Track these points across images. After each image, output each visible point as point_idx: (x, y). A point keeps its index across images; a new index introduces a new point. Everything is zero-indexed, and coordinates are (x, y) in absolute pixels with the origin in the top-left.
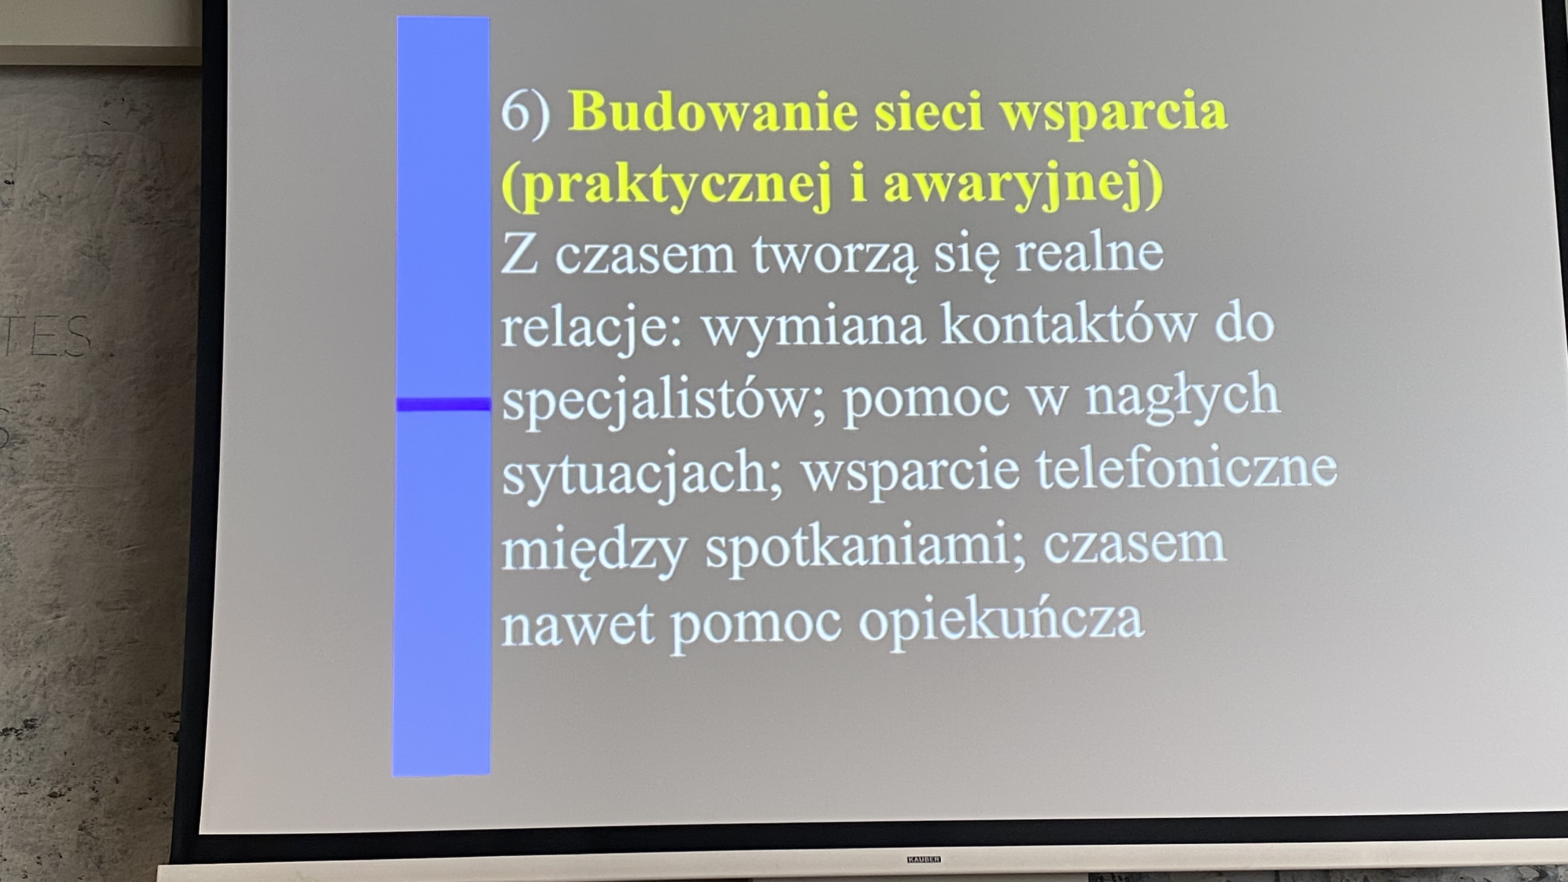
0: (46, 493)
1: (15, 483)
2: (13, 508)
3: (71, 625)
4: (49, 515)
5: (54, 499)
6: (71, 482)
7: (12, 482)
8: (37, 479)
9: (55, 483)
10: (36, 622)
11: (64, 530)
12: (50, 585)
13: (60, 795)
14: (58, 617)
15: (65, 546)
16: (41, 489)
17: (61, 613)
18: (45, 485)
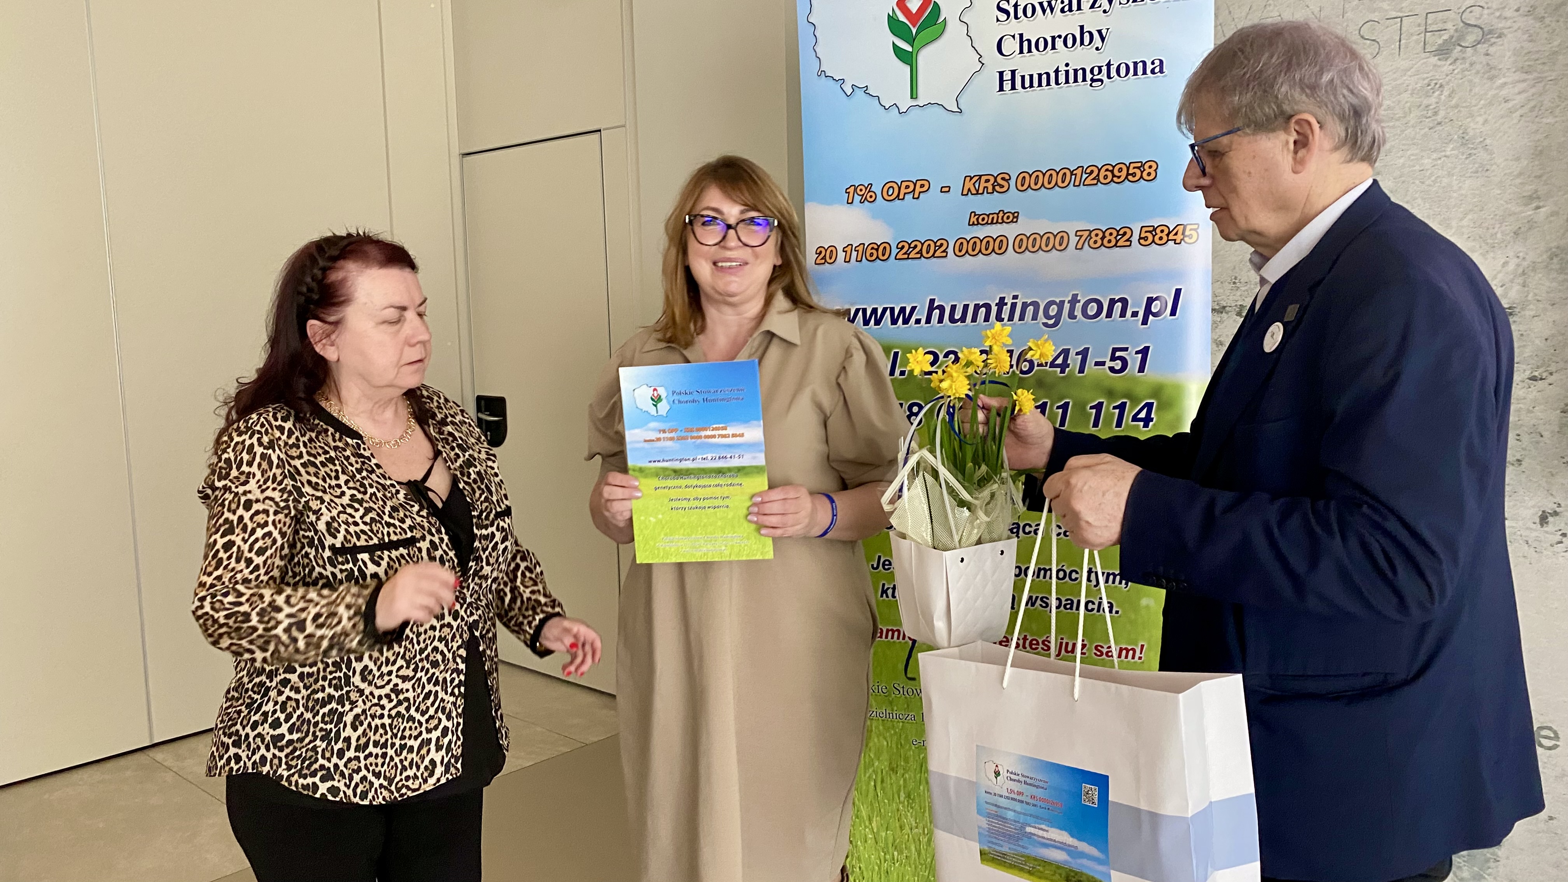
0: (1524, 85)
1: (1491, 79)
2: (1490, 104)
3: (1552, 215)
4: (1529, 106)
5: (1533, 90)
6: (1553, 71)
7: (1488, 79)
8: (1515, 72)
9: (1535, 75)
10: (1515, 214)
11: (1545, 120)
12: (1529, 177)
13: (1541, 379)
14: (1538, 208)
15: (1547, 137)
16: (1519, 81)
17: (1541, 204)
18: (1525, 76)
